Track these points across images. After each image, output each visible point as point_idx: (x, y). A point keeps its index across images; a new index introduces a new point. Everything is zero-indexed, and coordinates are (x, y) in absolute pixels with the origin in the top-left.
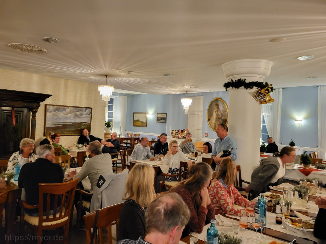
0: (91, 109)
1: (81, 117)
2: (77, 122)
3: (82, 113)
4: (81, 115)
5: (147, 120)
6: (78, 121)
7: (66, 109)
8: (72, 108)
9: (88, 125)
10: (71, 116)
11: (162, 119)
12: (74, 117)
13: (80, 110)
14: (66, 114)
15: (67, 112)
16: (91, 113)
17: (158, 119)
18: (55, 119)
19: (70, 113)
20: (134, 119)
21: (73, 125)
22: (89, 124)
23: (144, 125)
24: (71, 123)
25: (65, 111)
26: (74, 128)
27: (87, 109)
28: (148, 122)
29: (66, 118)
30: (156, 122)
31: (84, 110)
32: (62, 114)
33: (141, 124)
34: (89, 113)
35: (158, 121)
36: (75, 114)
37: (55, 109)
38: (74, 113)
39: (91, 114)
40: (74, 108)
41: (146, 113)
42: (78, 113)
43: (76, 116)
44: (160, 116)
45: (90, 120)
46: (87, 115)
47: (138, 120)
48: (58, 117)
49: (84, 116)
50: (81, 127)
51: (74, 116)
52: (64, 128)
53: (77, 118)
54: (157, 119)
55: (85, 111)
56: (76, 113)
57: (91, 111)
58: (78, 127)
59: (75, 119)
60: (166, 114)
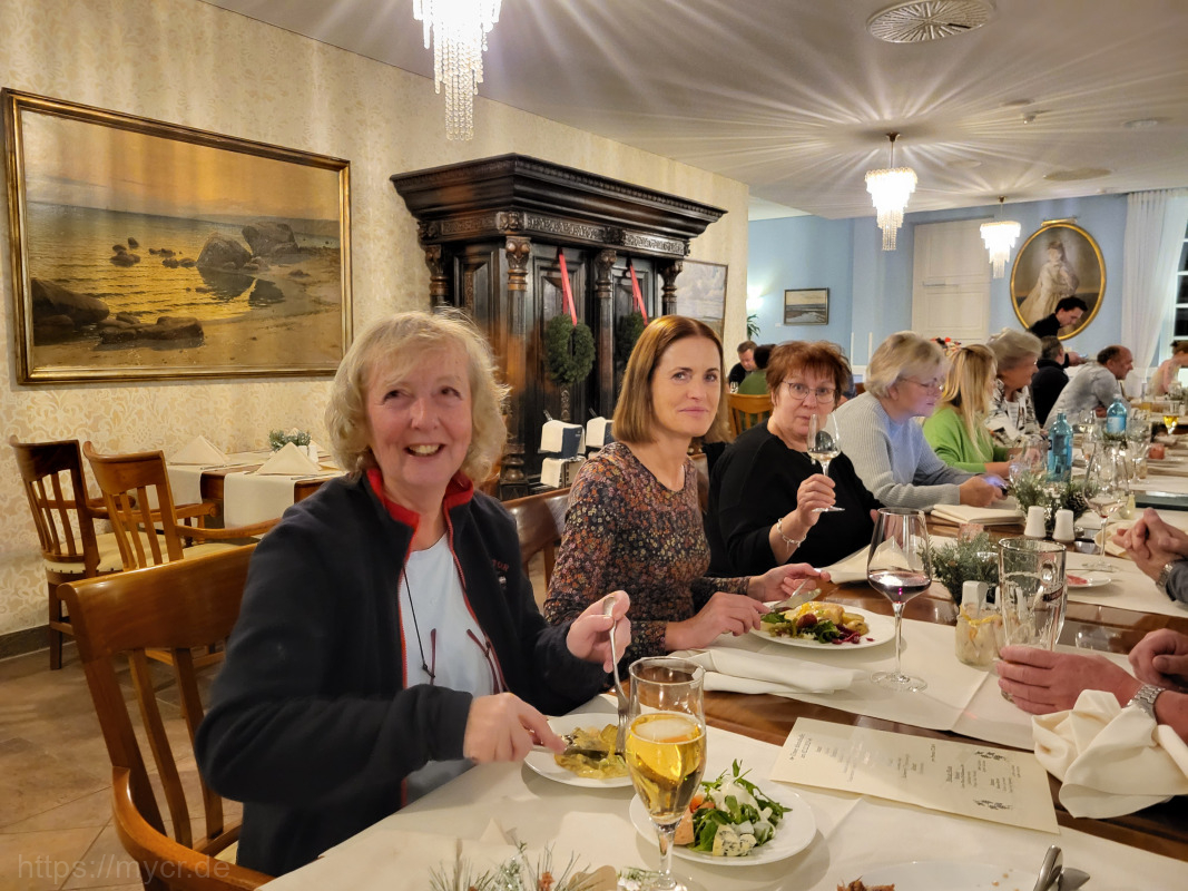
0: (725, 271)
1: (706, 297)
3: (707, 282)
4: (706, 290)
6: (698, 311)
8: (688, 266)
10: (687, 293)
12: (691, 298)
13: (704, 273)
16: (726, 283)
22: (721, 324)
27: (718, 269)
30: (780, 324)
31: (712, 274)
34: (721, 285)
36: (693, 286)
38: (692, 283)
39: (724, 289)
40: (692, 265)
42: (700, 283)
43: (696, 294)
45: (722, 308)
46: (717, 292)
49: (711, 294)
51: (691, 293)
53: (698, 301)
56: (696, 285)
57: (724, 279)
60: (828, 290)
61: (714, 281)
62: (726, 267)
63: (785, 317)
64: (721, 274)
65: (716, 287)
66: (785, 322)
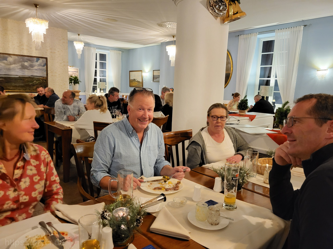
0: (45, 60)
1: (32, 69)
2: (26, 75)
3: (32, 63)
4: (32, 66)
5: (143, 79)
6: (27, 73)
7: (8, 57)
8: (16, 57)
9: (43, 80)
10: (17, 67)
12: (20, 69)
13: (29, 60)
14: (8, 65)
15: (10, 62)
16: (46, 64)
17: (155, 78)
19: (14, 64)
21: (21, 79)
22: (45, 79)
24: (18, 76)
25: (6, 60)
26: (22, 83)
27: (40, 59)
28: (144, 82)
29: (9, 69)
31: (35, 61)
32: (3, 64)
34: (43, 65)
36: (22, 64)
38: (20, 64)
39: (46, 66)
40: (20, 57)
41: (141, 71)
42: (26, 64)
43: (23, 67)
44: (157, 74)
45: (45, 73)
46: (41, 67)
47: (134, 80)
49: (36, 68)
50: (33, 81)
51: (20, 67)
52: (7, 83)
53: (26, 70)
54: (153, 77)
55: (37, 61)
56: (24, 64)
57: (45, 62)
58: (28, 81)
59: (23, 71)
61: (38, 63)
62: (46, 58)
63: (153, 79)
64: (43, 61)
65: (39, 65)
66: (153, 81)
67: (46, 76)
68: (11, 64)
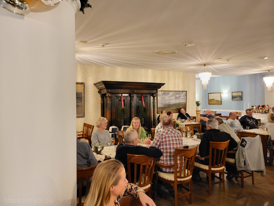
1: (180, 98)
4: (180, 97)
5: (222, 99)
6: (177, 101)
7: (170, 93)
8: (173, 92)
9: (184, 105)
10: (173, 98)
11: (237, 97)
13: (179, 93)
16: (186, 95)
17: (233, 98)
18: (163, 101)
19: (172, 96)
20: (209, 99)
21: (175, 105)
22: (185, 104)
23: (220, 103)
24: (173, 104)
25: (169, 95)
26: (175, 107)
27: (183, 92)
28: (223, 100)
29: (170, 100)
30: (231, 100)
32: (167, 97)
33: (216, 102)
34: (184, 95)
35: (233, 99)
37: (163, 94)
38: (175, 96)
40: (175, 92)
41: (220, 93)
42: (177, 96)
43: (176, 98)
44: (235, 94)
45: (186, 100)
46: (184, 97)
47: (213, 99)
48: (165, 99)
49: (181, 98)
50: (180, 106)
52: (169, 108)
53: (177, 99)
55: (182, 94)
57: (186, 94)
58: (178, 106)
59: (176, 100)
60: (242, 92)
61: (183, 95)
62: (186, 91)
64: (185, 93)
65: (183, 96)
67: (186, 102)
68: (171, 97)
